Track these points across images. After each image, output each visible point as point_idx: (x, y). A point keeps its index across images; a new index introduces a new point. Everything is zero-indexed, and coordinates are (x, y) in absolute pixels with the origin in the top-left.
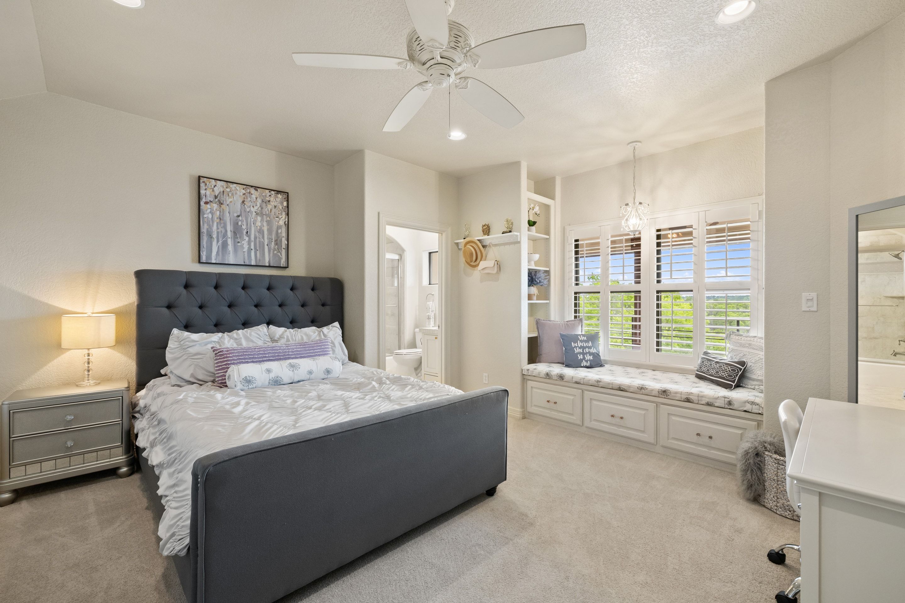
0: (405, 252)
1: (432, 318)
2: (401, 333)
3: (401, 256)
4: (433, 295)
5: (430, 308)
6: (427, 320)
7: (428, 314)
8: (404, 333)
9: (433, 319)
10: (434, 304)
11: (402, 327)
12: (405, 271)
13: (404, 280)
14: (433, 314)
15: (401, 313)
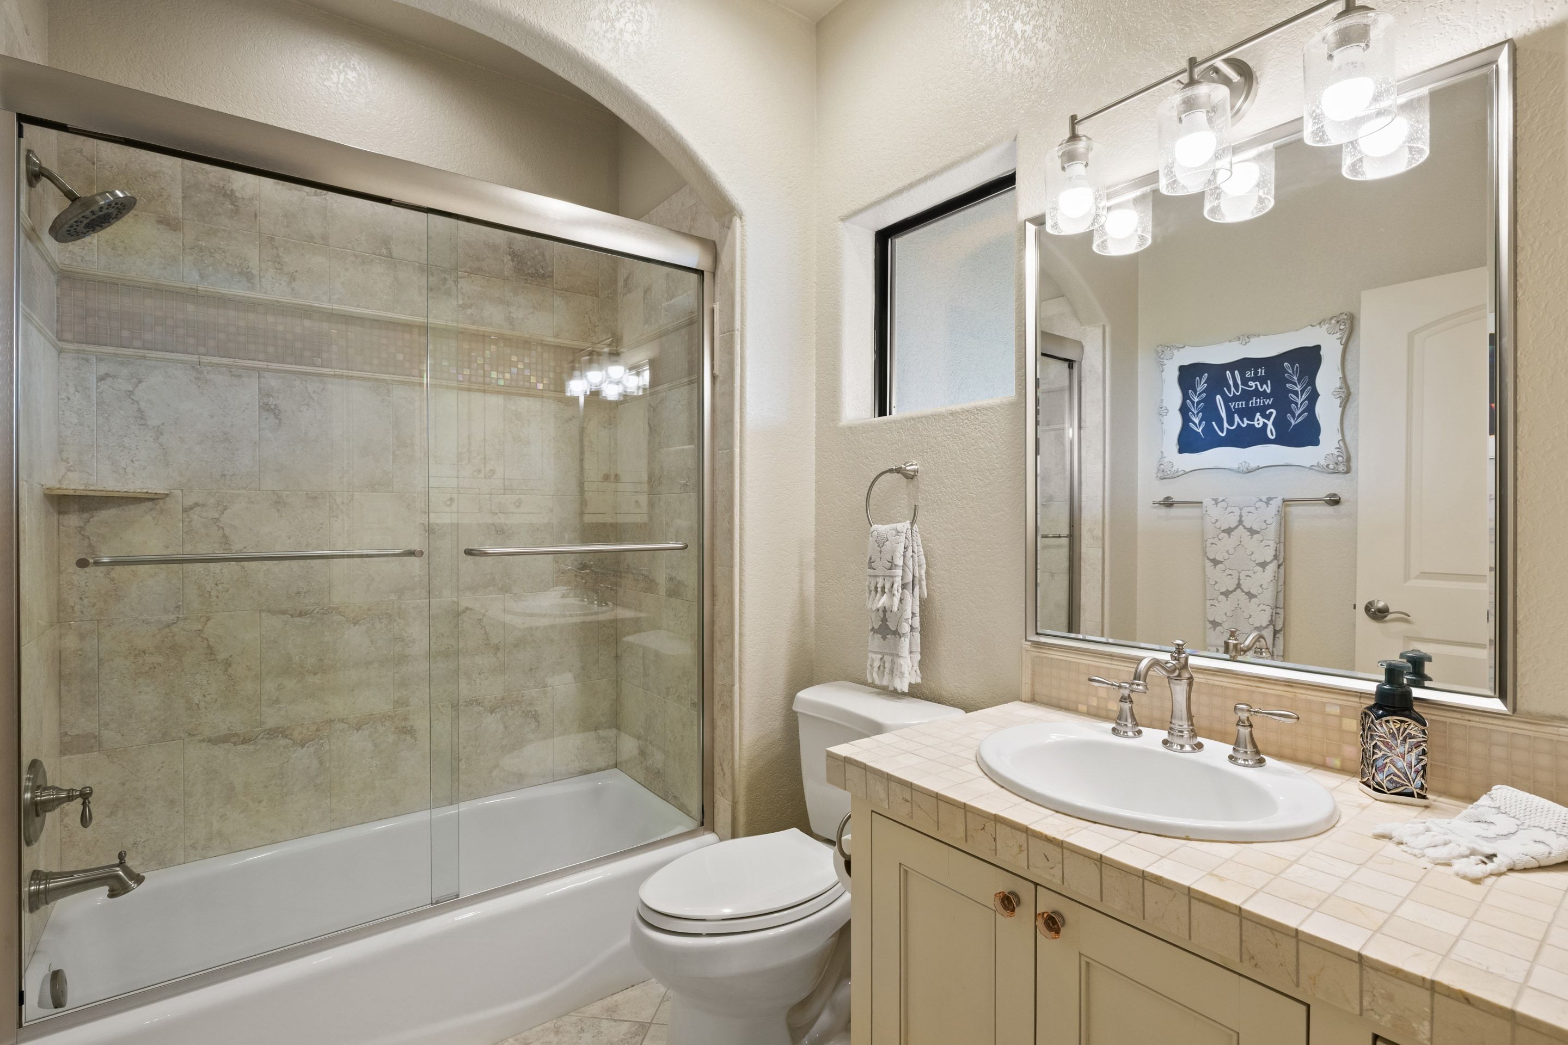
0: (737, 221)
1: (906, 628)
2: (717, 707)
3: (712, 248)
4: (910, 477)
5: (892, 566)
6: (875, 642)
7: (883, 601)
8: (728, 707)
9: (917, 635)
10: (918, 539)
11: (720, 668)
12: (737, 334)
13: (731, 393)
14: (912, 605)
15: (713, 587)
